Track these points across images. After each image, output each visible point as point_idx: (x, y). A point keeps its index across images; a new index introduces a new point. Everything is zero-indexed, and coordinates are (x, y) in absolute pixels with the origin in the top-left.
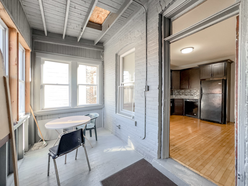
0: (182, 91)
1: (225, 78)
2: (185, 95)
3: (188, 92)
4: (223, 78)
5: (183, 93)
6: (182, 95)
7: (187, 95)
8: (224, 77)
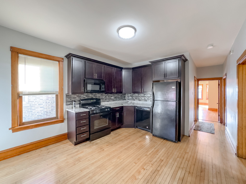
0: (135, 95)
1: (179, 81)
2: (138, 99)
3: (141, 97)
4: (177, 80)
5: (137, 98)
6: (136, 99)
7: (141, 100)
8: (178, 78)
